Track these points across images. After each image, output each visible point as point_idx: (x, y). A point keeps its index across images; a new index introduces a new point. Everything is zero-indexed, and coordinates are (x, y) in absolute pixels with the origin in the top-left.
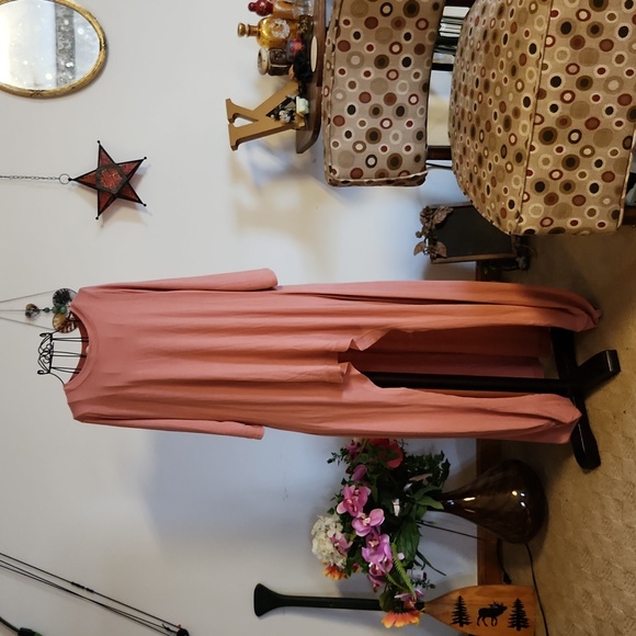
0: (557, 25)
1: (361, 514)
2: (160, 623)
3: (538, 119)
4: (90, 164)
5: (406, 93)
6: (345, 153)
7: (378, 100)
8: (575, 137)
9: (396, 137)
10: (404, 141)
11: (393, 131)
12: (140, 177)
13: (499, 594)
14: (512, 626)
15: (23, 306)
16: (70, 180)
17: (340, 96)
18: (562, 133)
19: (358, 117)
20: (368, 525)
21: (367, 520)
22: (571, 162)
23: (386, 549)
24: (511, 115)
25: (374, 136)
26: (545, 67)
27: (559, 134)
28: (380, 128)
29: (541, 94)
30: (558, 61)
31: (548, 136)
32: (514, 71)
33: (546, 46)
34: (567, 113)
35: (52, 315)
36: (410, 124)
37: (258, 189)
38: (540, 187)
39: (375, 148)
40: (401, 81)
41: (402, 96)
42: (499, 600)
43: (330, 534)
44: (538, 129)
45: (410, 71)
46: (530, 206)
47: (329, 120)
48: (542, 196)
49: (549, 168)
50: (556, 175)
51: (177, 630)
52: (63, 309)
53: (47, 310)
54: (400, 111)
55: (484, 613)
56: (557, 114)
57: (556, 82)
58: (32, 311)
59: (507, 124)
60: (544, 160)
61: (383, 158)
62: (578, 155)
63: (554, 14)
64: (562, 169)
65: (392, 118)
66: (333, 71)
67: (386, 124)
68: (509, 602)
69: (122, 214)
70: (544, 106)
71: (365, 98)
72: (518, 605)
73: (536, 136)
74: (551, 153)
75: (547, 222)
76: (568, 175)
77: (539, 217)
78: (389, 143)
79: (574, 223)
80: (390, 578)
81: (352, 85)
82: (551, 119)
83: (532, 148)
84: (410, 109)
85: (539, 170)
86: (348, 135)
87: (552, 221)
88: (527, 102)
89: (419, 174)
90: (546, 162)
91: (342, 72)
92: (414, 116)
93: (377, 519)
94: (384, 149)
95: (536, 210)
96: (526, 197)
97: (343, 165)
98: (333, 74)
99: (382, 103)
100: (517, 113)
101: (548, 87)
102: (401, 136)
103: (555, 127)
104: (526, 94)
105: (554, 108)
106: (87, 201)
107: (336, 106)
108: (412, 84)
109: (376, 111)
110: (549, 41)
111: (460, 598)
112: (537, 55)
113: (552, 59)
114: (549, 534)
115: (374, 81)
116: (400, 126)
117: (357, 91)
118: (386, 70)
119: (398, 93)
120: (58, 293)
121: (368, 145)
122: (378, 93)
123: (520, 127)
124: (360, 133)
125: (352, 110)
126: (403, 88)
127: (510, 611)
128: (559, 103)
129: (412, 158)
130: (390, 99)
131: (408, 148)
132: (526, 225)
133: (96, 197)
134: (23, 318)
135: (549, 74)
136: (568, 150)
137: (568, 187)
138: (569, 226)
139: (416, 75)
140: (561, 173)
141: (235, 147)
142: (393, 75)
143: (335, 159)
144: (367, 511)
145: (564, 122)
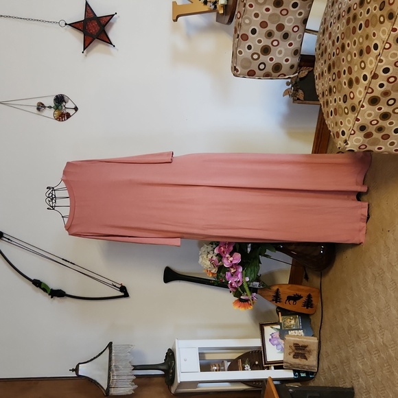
0: (394, 37)
1: (228, 255)
2: (111, 283)
3: (370, 91)
4: (80, 16)
5: (291, 25)
6: (245, 59)
7: (272, 27)
8: (391, 102)
9: (280, 52)
10: (285, 55)
11: (279, 48)
12: (112, 24)
13: (299, 290)
14: (304, 306)
15: (35, 103)
16: (66, 24)
17: (247, 21)
18: (384, 100)
19: (257, 37)
20: (231, 262)
21: (231, 259)
22: (385, 116)
23: (240, 276)
24: (354, 79)
25: (266, 50)
26: (381, 61)
27: (382, 100)
28: (271, 45)
29: (375, 76)
30: (390, 59)
31: (374, 101)
32: (361, 53)
33: (384, 48)
34: (389, 88)
35: (53, 110)
36: (291, 45)
37: (188, 37)
38: (362, 128)
39: (265, 59)
40: (289, 17)
41: (288, 26)
42: (299, 293)
43: (210, 256)
44: (369, 96)
45: (297, 11)
46: (354, 138)
47: (238, 35)
48: (363, 133)
49: (371, 118)
50: (375, 122)
51: (119, 286)
52: (60, 107)
53: (50, 107)
54: (286, 36)
55: (289, 298)
56: (382, 89)
57: (386, 70)
58: (41, 107)
59: (350, 83)
60: (369, 114)
61: (270, 65)
62: (391, 112)
63: (395, 30)
64: (379, 119)
65: (279, 40)
66: (245, 4)
67: (275, 43)
68: (304, 295)
69: (99, 48)
70: (375, 84)
71: (264, 25)
72: (309, 296)
73: (367, 100)
74: (374, 111)
75: (363, 147)
76: (381, 123)
77: (359, 144)
78: (275, 56)
79: (380, 148)
80: (239, 289)
81: (256, 15)
82: (378, 92)
83: (363, 106)
84: (292, 35)
85: (364, 119)
86: (249, 47)
87: (366, 146)
88: (365, 78)
89: (292, 76)
90: (370, 115)
91: (251, 6)
92: (295, 39)
93: (237, 259)
94: (271, 59)
95: (357, 140)
96: (353, 132)
97: (243, 67)
98: (245, 6)
99: (275, 30)
100: (357, 81)
101: (380, 73)
102: (283, 51)
103: (380, 96)
104: (365, 72)
105: (381, 86)
106: (77, 38)
107: (244, 27)
108: (296, 18)
109: (270, 34)
110: (387, 46)
111: (278, 289)
112: (377, 52)
113: (387, 57)
114: (333, 268)
115: (271, 15)
116: (284, 46)
117: (259, 20)
118: (281, 9)
119: (286, 24)
120: (57, 96)
121: (261, 56)
122: (273, 23)
123: (358, 91)
124: (257, 47)
125: (254, 32)
126: (290, 21)
127: (304, 299)
128: (385, 83)
129: (289, 66)
130: (280, 27)
131: (287, 60)
132: (350, 147)
133: (83, 36)
134: (36, 111)
135: (383, 65)
136: (385, 109)
137: (380, 129)
138: (376, 149)
139: (300, 14)
140: (378, 122)
141: (176, 20)
142: (284, 12)
143: (239, 62)
144: (231, 254)
145: (386, 94)
